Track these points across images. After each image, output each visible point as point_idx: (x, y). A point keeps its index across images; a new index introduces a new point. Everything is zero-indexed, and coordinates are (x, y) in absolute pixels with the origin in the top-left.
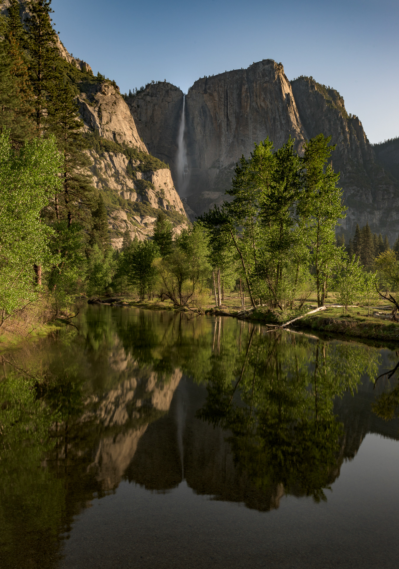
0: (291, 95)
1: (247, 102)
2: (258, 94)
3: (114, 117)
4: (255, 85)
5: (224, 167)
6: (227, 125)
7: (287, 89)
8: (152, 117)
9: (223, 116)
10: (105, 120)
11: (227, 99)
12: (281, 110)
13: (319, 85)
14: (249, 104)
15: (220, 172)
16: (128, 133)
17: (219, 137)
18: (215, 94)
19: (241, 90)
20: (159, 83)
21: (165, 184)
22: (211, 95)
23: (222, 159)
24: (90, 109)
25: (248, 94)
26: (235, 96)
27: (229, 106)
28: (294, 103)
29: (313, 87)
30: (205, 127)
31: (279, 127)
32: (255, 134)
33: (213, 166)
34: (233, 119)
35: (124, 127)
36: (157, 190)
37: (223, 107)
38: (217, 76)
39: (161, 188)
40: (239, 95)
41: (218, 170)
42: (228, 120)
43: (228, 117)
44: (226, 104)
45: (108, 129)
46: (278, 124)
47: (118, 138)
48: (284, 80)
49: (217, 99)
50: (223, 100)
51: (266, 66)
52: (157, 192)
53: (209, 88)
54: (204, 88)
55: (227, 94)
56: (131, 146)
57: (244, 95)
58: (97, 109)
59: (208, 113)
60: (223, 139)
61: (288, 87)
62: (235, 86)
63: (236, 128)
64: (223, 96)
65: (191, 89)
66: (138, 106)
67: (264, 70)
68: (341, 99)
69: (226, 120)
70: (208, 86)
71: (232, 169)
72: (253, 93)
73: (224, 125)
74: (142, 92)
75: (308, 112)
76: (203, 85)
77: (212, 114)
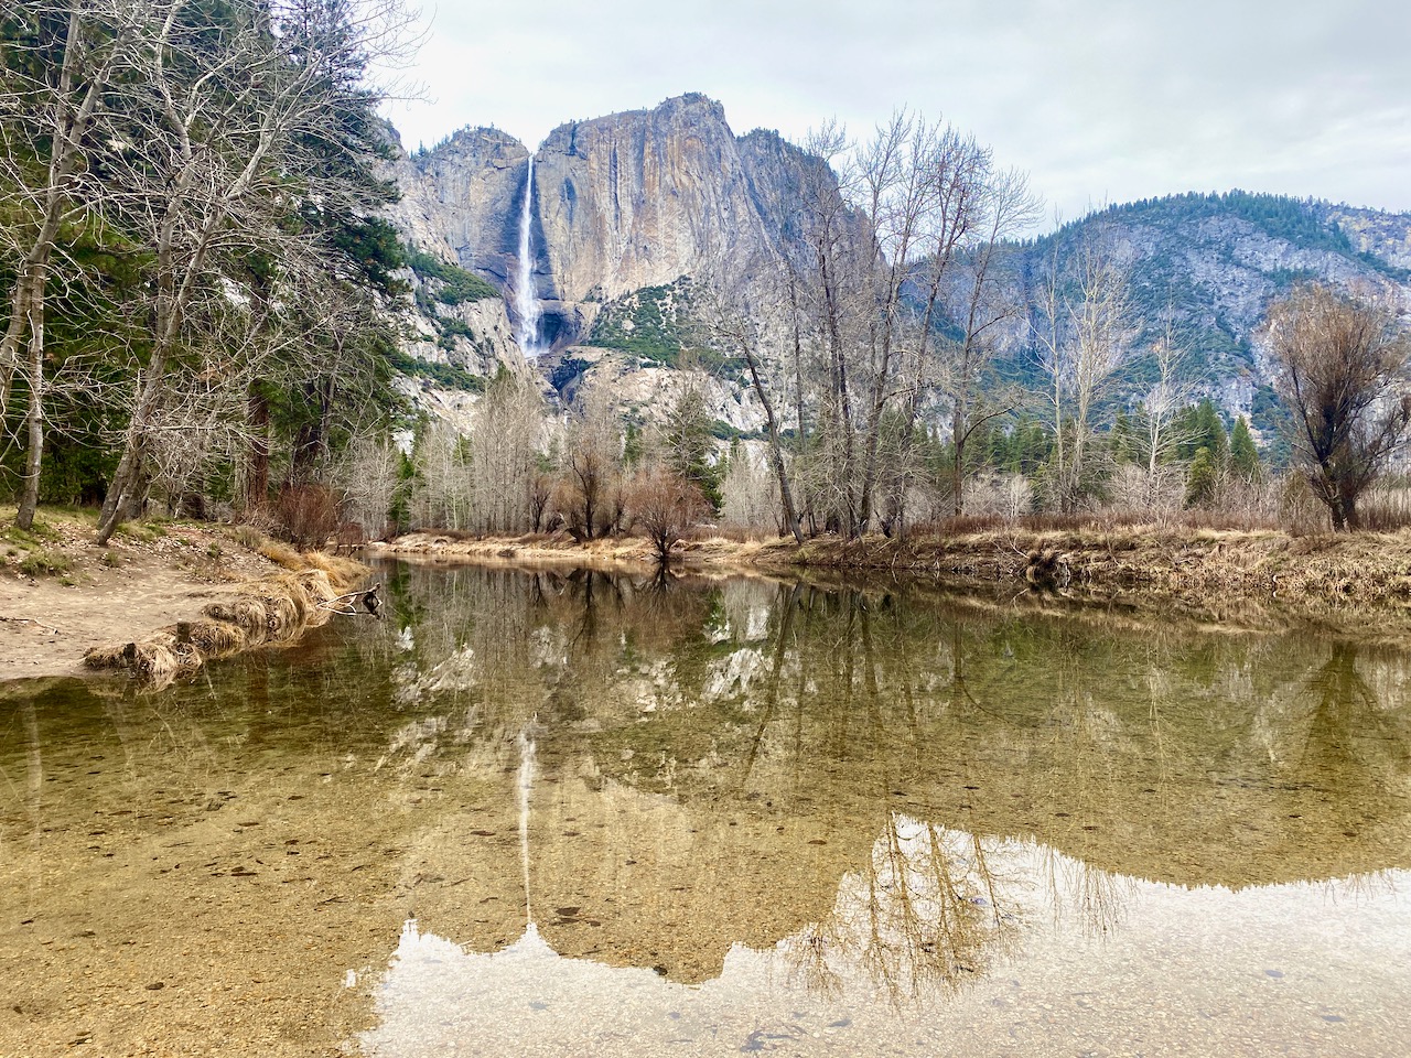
0: (739, 163)
1: (654, 176)
2: (676, 160)
4: (669, 142)
5: (609, 300)
6: (617, 216)
7: (731, 153)
8: (466, 197)
9: (608, 199)
11: (615, 166)
12: (719, 191)
13: (791, 148)
14: (657, 178)
15: (602, 309)
16: (418, 225)
17: (600, 242)
18: (592, 156)
19: (642, 151)
20: (481, 130)
21: (496, 328)
22: (583, 157)
23: (604, 285)
25: (657, 159)
26: (631, 161)
27: (618, 181)
28: (745, 181)
29: (778, 150)
30: (571, 220)
31: (717, 224)
32: (671, 237)
33: (590, 298)
34: (626, 208)
36: (479, 341)
37: (607, 183)
38: (595, 121)
39: (487, 336)
40: (640, 160)
41: (599, 306)
42: (618, 207)
43: (616, 202)
44: (613, 176)
46: (714, 219)
48: (726, 134)
49: (595, 165)
50: (607, 168)
51: (691, 108)
52: (480, 345)
53: (580, 145)
54: (569, 145)
55: (615, 156)
56: (424, 252)
57: (648, 160)
59: (578, 192)
60: (608, 246)
61: (732, 148)
62: (631, 141)
63: (634, 224)
64: (607, 161)
65: (546, 144)
66: (437, 174)
67: (687, 113)
68: (833, 176)
69: (613, 206)
70: (576, 141)
71: (627, 303)
72: (665, 158)
73: (609, 217)
74: (445, 149)
75: (772, 197)
76: (569, 139)
77: (586, 195)
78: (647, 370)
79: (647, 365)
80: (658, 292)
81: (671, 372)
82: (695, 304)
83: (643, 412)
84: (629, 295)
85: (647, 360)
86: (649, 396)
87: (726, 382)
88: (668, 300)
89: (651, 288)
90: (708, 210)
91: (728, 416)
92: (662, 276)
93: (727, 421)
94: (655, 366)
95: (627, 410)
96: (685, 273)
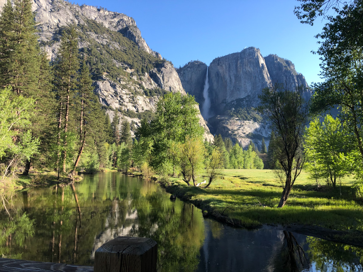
0: (265, 64)
1: (240, 69)
2: (246, 64)
3: (170, 79)
4: (244, 60)
5: (228, 103)
6: (230, 81)
7: (262, 61)
8: (191, 79)
9: (228, 76)
10: (165, 80)
11: (230, 68)
12: (259, 72)
13: (280, 58)
15: (226, 105)
16: (177, 87)
17: (226, 88)
18: (224, 66)
19: (237, 63)
20: (195, 61)
22: (221, 66)
23: (227, 98)
24: (158, 75)
25: (241, 65)
26: (234, 66)
27: (231, 71)
28: (266, 68)
29: (277, 59)
30: (218, 82)
31: (258, 81)
32: (245, 85)
33: (223, 102)
34: (233, 78)
35: (175, 84)
37: (228, 72)
38: (224, 56)
40: (236, 65)
42: (230, 78)
43: (230, 77)
44: (229, 70)
45: (167, 85)
46: (257, 79)
47: (172, 90)
48: (261, 57)
49: (224, 68)
50: (227, 68)
51: (251, 50)
53: (221, 63)
54: (218, 63)
55: (230, 65)
56: (178, 93)
57: (239, 65)
58: (162, 76)
59: (220, 75)
60: (228, 88)
61: (262, 60)
62: (234, 61)
63: (235, 82)
64: (228, 66)
65: (211, 64)
66: (184, 73)
67: (249, 52)
68: (293, 65)
69: (229, 78)
70: (220, 62)
71: (233, 103)
72: (244, 64)
73: (228, 81)
74: (186, 66)
75: (274, 72)
76: (217, 61)
77: (222, 76)
79: (237, 120)
80: (242, 100)
81: (244, 121)
82: (252, 102)
83: (236, 132)
84: (233, 101)
85: (237, 118)
86: (238, 128)
88: (244, 102)
89: (240, 99)
90: (255, 77)
91: (261, 133)
92: (243, 95)
93: (261, 134)
94: (239, 120)
95: (231, 132)
96: (249, 94)
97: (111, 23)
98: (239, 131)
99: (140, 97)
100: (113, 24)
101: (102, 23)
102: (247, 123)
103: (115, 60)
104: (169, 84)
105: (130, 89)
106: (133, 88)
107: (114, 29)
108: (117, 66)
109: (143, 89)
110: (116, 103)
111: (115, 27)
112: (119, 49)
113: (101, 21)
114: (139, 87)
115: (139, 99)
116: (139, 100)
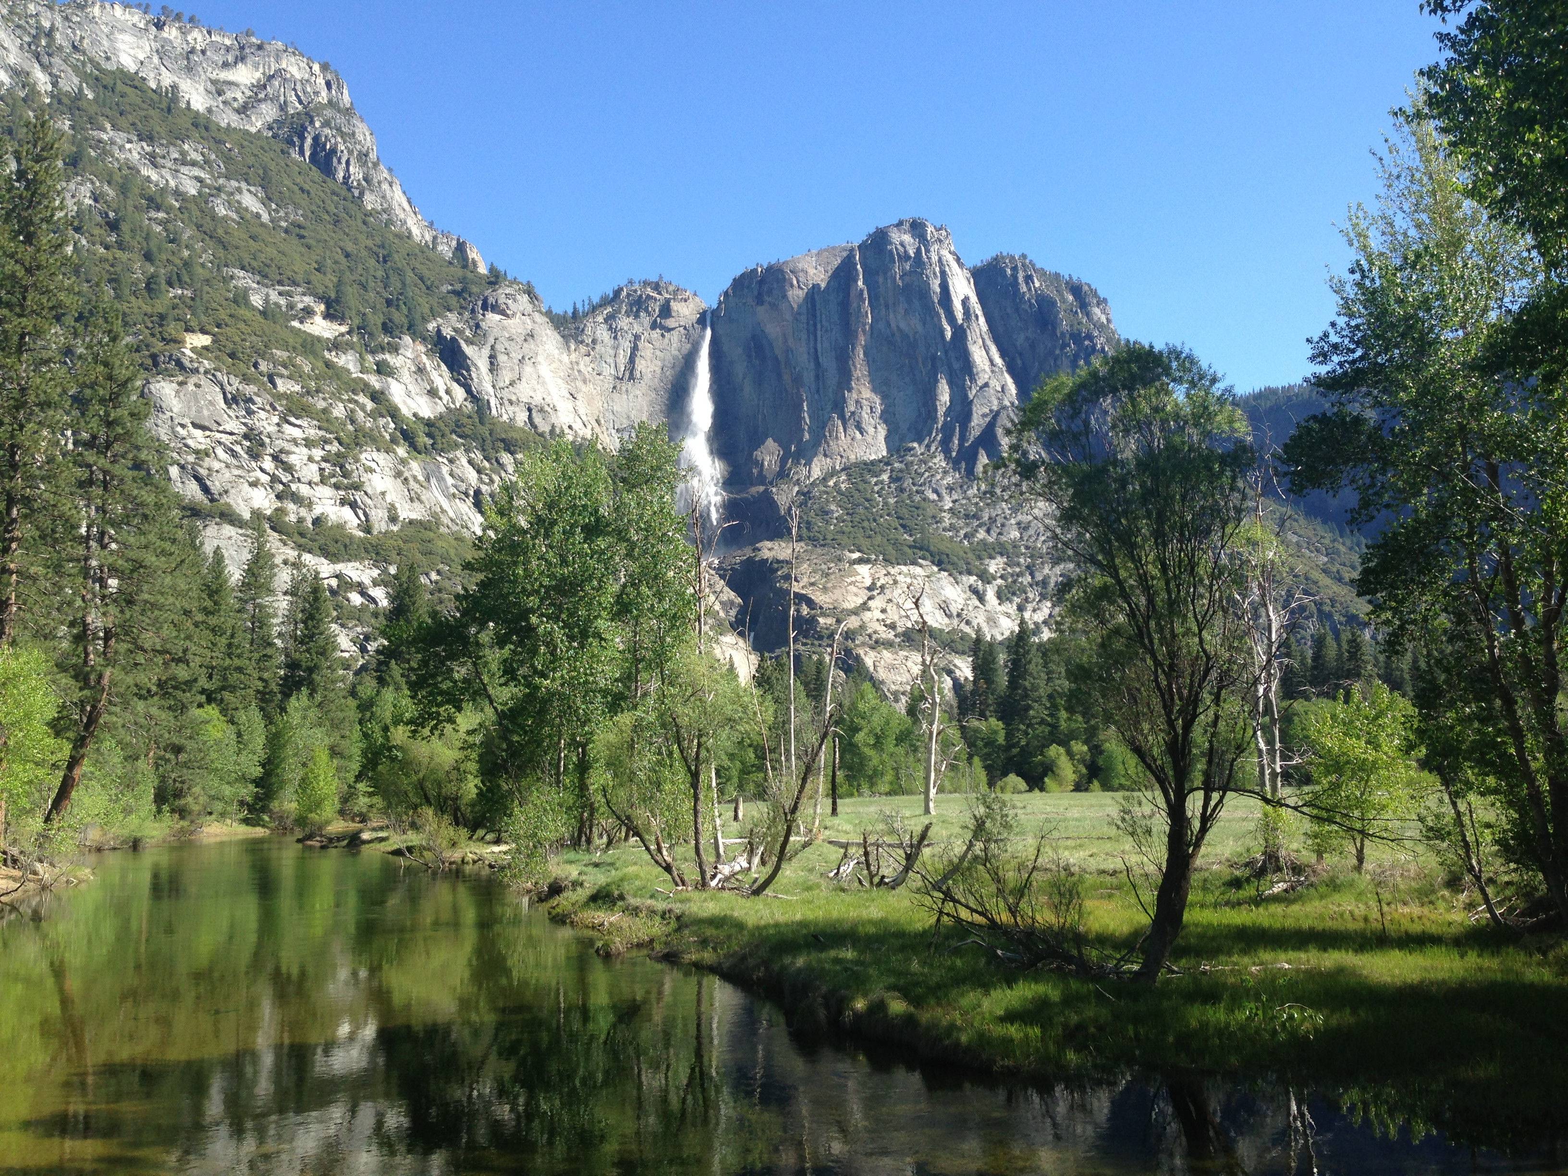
0: (974, 299)
1: (863, 322)
2: (890, 302)
3: (528, 369)
4: (881, 280)
5: (811, 480)
6: (817, 377)
7: (962, 289)
9: (805, 356)
10: (506, 376)
11: (814, 316)
13: (1044, 274)
14: (868, 326)
15: (800, 492)
16: (565, 406)
17: (797, 410)
18: (785, 305)
19: (847, 294)
20: (647, 284)
22: (774, 307)
23: (805, 460)
24: (468, 350)
25: (867, 303)
26: (834, 307)
27: (819, 333)
28: (982, 320)
29: (1028, 279)
30: (761, 384)
34: (830, 364)
35: (554, 392)
37: (804, 336)
40: (844, 305)
41: (796, 489)
42: (818, 364)
43: (816, 358)
44: (812, 329)
45: (514, 398)
47: (538, 419)
48: (955, 266)
49: (788, 317)
50: (803, 318)
53: (770, 292)
54: (756, 294)
55: (813, 303)
56: (570, 437)
57: (855, 305)
58: (486, 352)
59: (767, 350)
60: (807, 413)
61: (964, 282)
62: (834, 284)
64: (804, 310)
65: (726, 294)
66: (594, 341)
68: (1102, 302)
69: (812, 365)
70: (765, 288)
71: (831, 483)
73: (809, 377)
74: (604, 307)
75: (1020, 339)
76: (754, 286)
77: (778, 352)
78: (859, 568)
79: (860, 561)
80: (873, 467)
81: (890, 569)
82: (921, 479)
83: (853, 622)
84: (835, 473)
85: (856, 555)
86: (860, 601)
87: (965, 578)
88: (885, 477)
89: (863, 462)
91: (969, 622)
94: (867, 561)
95: (830, 621)
97: (218, 88)
98: (867, 615)
99: (375, 455)
100: (229, 95)
101: (175, 87)
102: (899, 578)
103: (242, 273)
104: (525, 391)
105: (324, 419)
106: (339, 411)
107: (235, 117)
108: (256, 300)
109: (394, 413)
110: (254, 484)
111: (243, 110)
112: (265, 217)
113: (167, 79)
114: (370, 405)
115: (373, 465)
116: (372, 471)
